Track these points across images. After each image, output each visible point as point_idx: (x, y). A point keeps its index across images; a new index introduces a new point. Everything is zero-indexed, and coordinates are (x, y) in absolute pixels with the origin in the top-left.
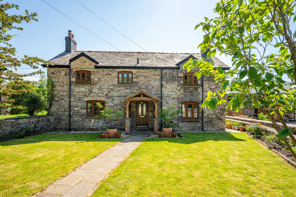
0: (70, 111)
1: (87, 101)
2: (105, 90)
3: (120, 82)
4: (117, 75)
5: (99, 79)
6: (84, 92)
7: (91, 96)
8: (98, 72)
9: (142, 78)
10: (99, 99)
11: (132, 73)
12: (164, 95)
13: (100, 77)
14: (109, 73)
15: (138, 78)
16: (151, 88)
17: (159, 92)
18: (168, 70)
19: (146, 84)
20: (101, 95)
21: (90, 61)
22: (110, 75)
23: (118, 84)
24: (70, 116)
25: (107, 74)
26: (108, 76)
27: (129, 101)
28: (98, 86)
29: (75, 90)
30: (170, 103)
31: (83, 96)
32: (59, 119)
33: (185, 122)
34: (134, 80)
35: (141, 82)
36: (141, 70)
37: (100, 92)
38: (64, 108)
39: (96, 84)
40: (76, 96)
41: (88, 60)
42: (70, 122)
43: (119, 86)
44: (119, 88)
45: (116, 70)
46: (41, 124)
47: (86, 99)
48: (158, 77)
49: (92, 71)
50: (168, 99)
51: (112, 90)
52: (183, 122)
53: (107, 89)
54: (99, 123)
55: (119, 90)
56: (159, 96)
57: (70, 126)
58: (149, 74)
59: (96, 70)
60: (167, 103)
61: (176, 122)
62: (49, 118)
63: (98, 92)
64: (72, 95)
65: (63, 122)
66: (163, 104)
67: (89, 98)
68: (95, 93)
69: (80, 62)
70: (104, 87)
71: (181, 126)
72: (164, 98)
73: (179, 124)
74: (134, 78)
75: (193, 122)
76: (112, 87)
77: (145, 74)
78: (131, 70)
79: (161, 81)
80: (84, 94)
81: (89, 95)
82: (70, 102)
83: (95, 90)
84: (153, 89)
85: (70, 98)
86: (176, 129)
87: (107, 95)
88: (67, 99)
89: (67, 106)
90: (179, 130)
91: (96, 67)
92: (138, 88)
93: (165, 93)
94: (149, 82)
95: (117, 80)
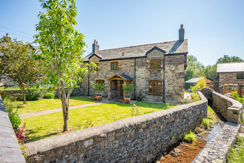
0: (89, 86)
1: (96, 80)
2: (104, 74)
3: (112, 69)
4: (110, 64)
5: (102, 67)
6: (95, 75)
7: (98, 77)
8: (101, 64)
9: (123, 66)
10: (101, 79)
11: (118, 62)
12: (136, 76)
13: (102, 66)
14: (106, 63)
15: (121, 65)
16: (128, 71)
17: (134, 74)
18: (139, 59)
19: (126, 69)
20: (102, 76)
21: (97, 58)
22: (107, 64)
23: (111, 70)
24: (89, 88)
25: (105, 64)
26: (106, 65)
27: (110, 80)
28: (101, 72)
29: (91, 74)
30: (140, 82)
31: (94, 77)
32: (84, 90)
33: (150, 95)
34: (119, 67)
35: (123, 68)
36: (123, 60)
37: (102, 75)
38: (86, 84)
39: (100, 70)
40: (92, 77)
41: (97, 57)
42: (89, 92)
43: (111, 71)
44: (111, 72)
45: (110, 61)
46: (76, 91)
47: (96, 79)
48: (133, 64)
49: (98, 63)
50: (139, 78)
51: (108, 73)
52: (149, 95)
53: (105, 73)
54: (101, 93)
55: (111, 74)
56: (134, 76)
57: (89, 94)
58: (127, 62)
59: (100, 62)
60: (139, 81)
61: (145, 95)
62: (81, 89)
63: (101, 75)
64: (90, 77)
65: (86, 91)
66: (136, 82)
67: (97, 78)
68: (100, 76)
69: (93, 58)
70: (104, 72)
71: (148, 98)
72: (137, 78)
73: (147, 97)
74: (119, 65)
75: (157, 95)
76: (107, 72)
77: (125, 63)
78: (118, 61)
79: (135, 66)
80: (95, 76)
81: (97, 76)
82: (89, 81)
83: (100, 74)
84: (130, 72)
85: (89, 78)
86: (144, 100)
87: (105, 76)
88: (88, 79)
89: (88, 83)
90: (146, 101)
91: (100, 61)
92: (121, 72)
93: (137, 75)
94: (127, 68)
95: (110, 67)
